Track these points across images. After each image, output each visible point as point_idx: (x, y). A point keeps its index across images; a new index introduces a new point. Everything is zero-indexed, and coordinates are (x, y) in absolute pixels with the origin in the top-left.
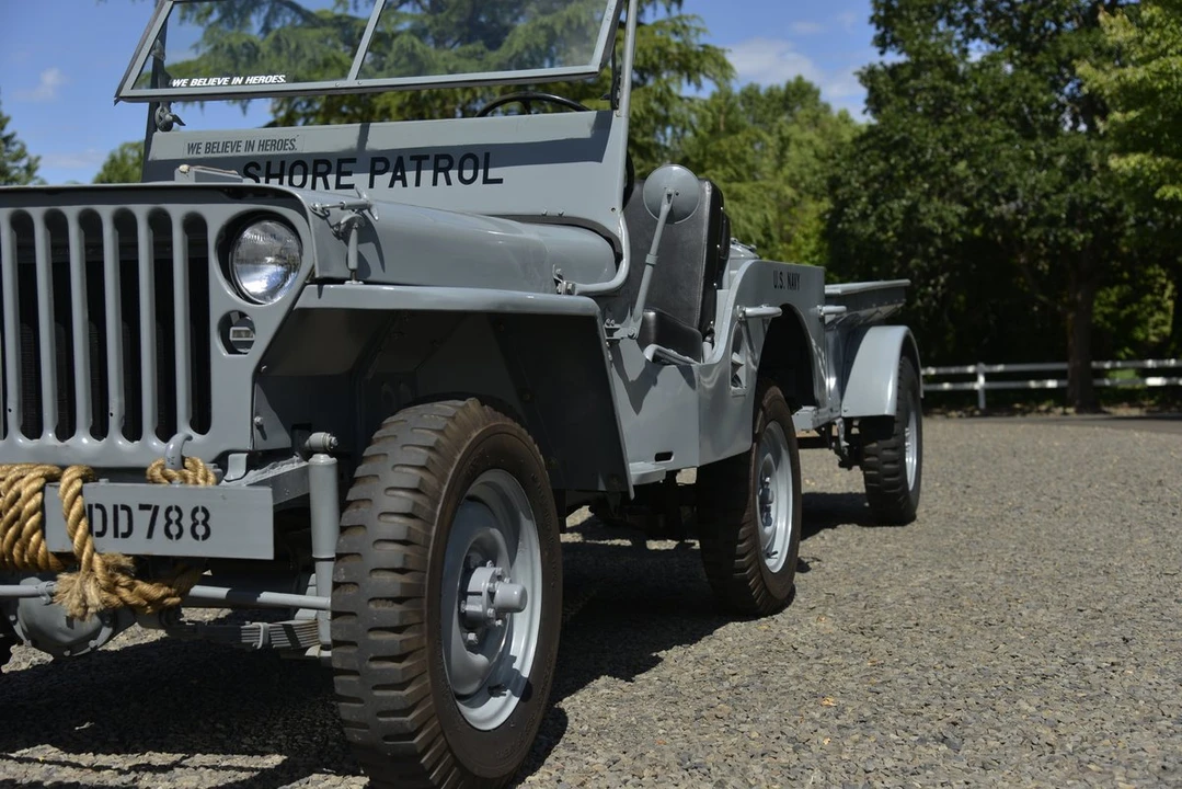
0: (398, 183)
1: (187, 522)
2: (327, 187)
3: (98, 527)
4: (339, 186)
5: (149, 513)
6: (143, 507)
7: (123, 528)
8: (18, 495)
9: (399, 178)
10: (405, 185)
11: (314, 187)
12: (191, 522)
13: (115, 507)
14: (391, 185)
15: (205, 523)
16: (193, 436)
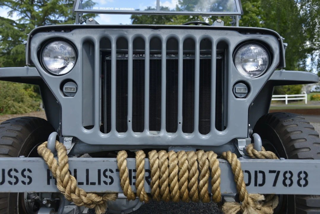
1: (295, 179)
5: (275, 175)
6: (271, 172)
7: (260, 181)
8: (209, 167)
12: (298, 179)
13: (256, 172)
15: (305, 179)
16: (220, 133)
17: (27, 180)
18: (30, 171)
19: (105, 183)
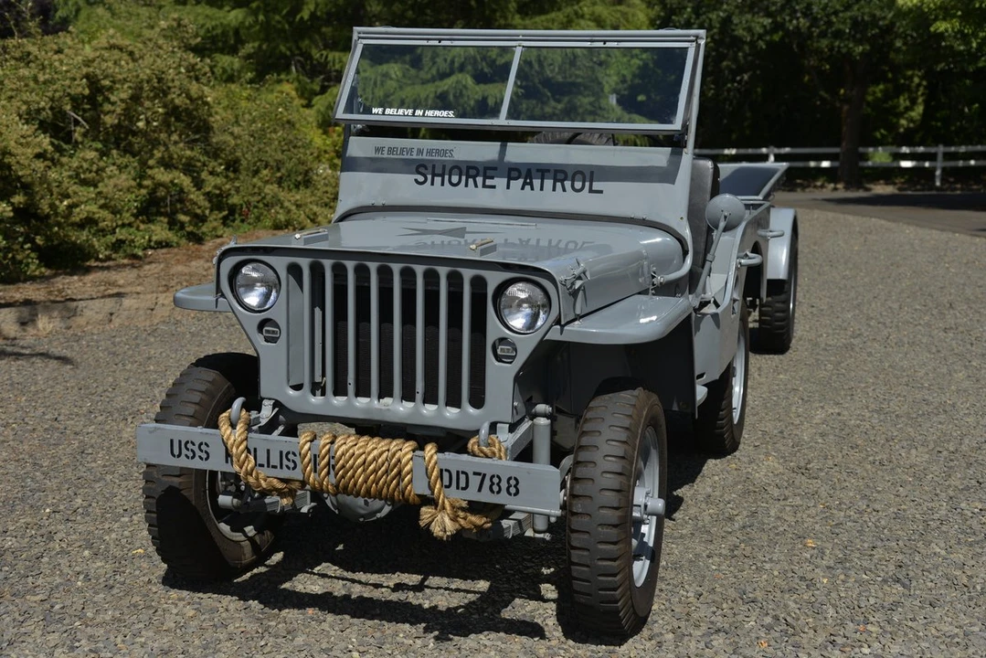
0: (528, 187)
1: (504, 485)
2: (476, 186)
3: (446, 482)
4: (484, 186)
5: (479, 477)
6: (475, 474)
7: (462, 484)
8: (399, 461)
9: (528, 184)
10: (532, 189)
11: (466, 185)
12: (507, 485)
13: (458, 472)
14: (523, 188)
15: (515, 486)
16: (472, 410)
17: (204, 456)
18: (207, 445)
19: (287, 467)
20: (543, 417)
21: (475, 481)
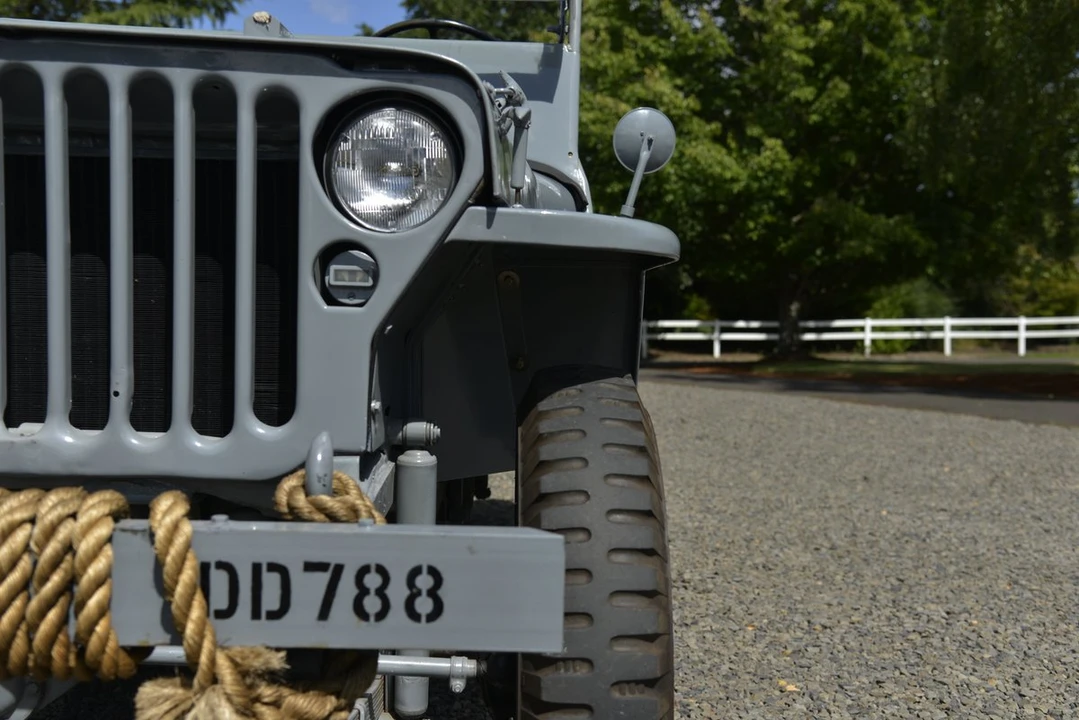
1: (398, 592)
3: (220, 600)
5: (324, 578)
6: (310, 567)
7: (271, 599)
8: (69, 548)
12: (406, 592)
13: (257, 569)
20: (422, 448)
21: (309, 589)
